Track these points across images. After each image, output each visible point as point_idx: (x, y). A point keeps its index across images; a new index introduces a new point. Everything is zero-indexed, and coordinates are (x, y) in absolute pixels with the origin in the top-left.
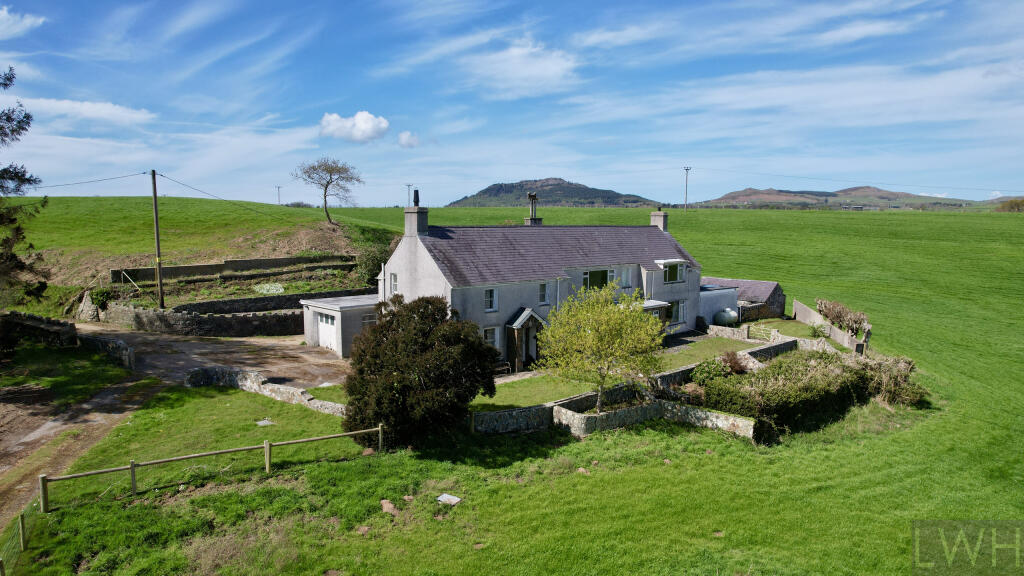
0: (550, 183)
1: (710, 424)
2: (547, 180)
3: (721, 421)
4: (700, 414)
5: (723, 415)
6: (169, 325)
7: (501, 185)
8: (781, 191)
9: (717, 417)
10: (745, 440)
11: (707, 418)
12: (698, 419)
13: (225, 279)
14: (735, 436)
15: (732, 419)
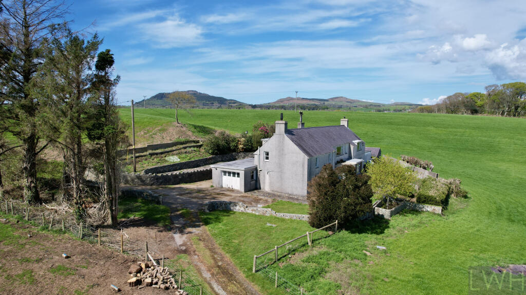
0: (190, 93)
1: (424, 210)
2: (188, 91)
3: (429, 208)
4: (421, 206)
5: (429, 206)
6: (143, 181)
7: (163, 94)
8: (304, 98)
9: (428, 207)
10: (438, 215)
11: (423, 207)
12: (420, 208)
13: (151, 155)
14: (435, 214)
15: (433, 207)
